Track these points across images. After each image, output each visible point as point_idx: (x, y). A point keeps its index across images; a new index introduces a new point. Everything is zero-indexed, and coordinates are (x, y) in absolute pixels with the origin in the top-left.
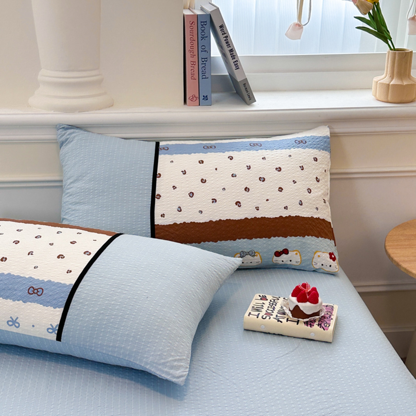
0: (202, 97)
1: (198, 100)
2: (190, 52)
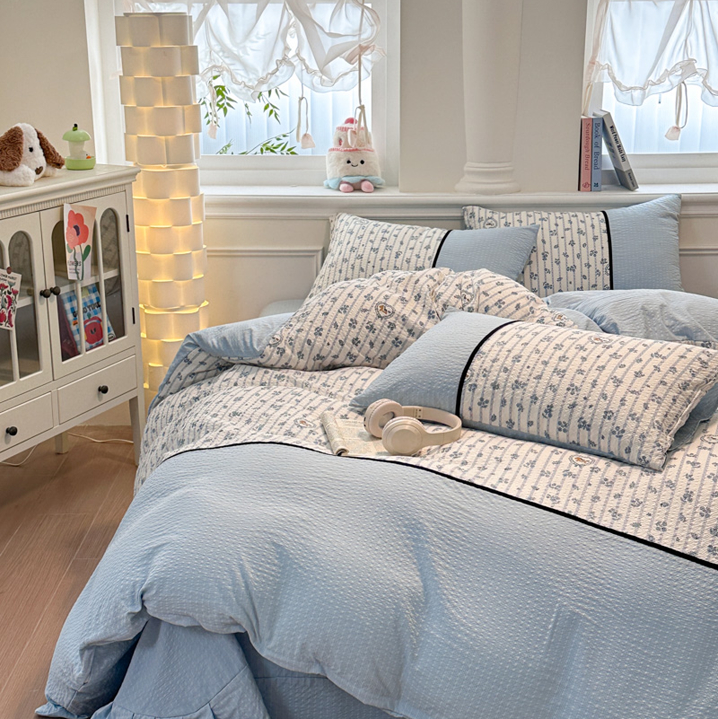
0: (593, 184)
1: (590, 187)
2: (585, 147)
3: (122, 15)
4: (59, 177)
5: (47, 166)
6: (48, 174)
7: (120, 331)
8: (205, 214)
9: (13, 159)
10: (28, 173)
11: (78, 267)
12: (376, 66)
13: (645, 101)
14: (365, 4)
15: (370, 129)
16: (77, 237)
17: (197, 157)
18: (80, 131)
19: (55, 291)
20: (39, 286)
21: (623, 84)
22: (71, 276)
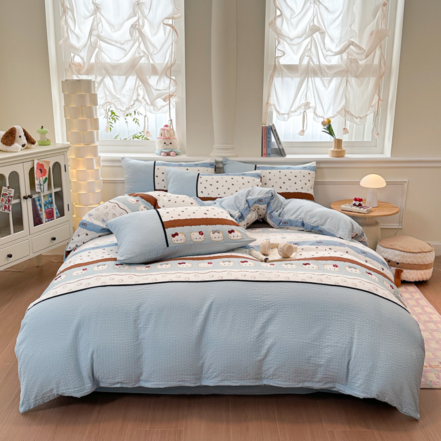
1: (266, 155)
2: (264, 138)
3: (64, 80)
4: (33, 148)
5: (28, 144)
6: (28, 147)
7: (62, 214)
8: (102, 164)
9: (11, 141)
10: (18, 146)
11: (41, 186)
12: (176, 103)
13: (289, 119)
14: (172, 77)
15: (175, 129)
16: (41, 174)
17: (98, 140)
18: (44, 129)
19: (30, 197)
20: (23, 194)
21: (280, 112)
22: (38, 190)
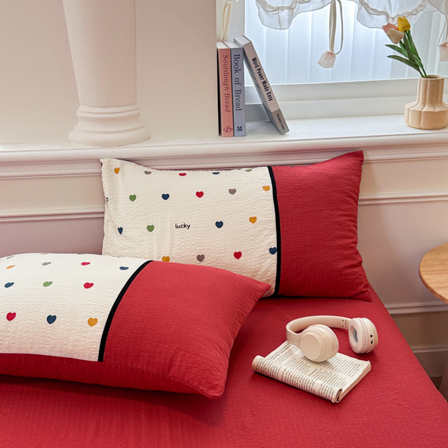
0: (236, 129)
1: (232, 131)
2: (224, 85)
13: (293, 22)
